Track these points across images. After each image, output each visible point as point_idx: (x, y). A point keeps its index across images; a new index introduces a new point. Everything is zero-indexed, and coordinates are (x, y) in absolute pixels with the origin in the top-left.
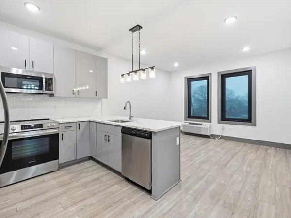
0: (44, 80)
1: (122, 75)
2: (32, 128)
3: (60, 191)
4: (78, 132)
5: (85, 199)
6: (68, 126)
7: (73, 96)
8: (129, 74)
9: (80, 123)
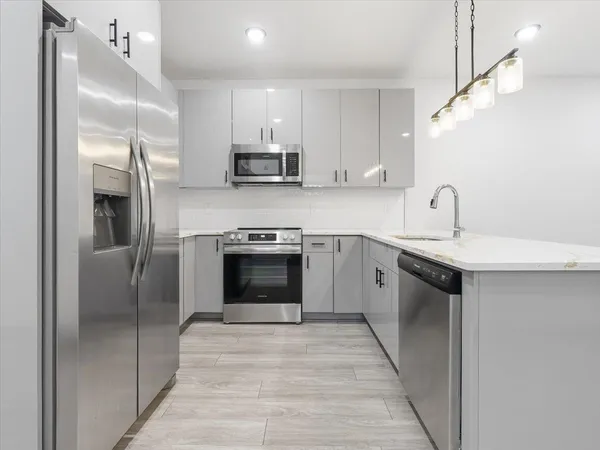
0: (284, 158)
1: (436, 116)
2: (263, 239)
3: (278, 360)
4: (337, 256)
5: (301, 396)
6: (318, 242)
7: (336, 184)
8: (449, 105)
9: (341, 238)
